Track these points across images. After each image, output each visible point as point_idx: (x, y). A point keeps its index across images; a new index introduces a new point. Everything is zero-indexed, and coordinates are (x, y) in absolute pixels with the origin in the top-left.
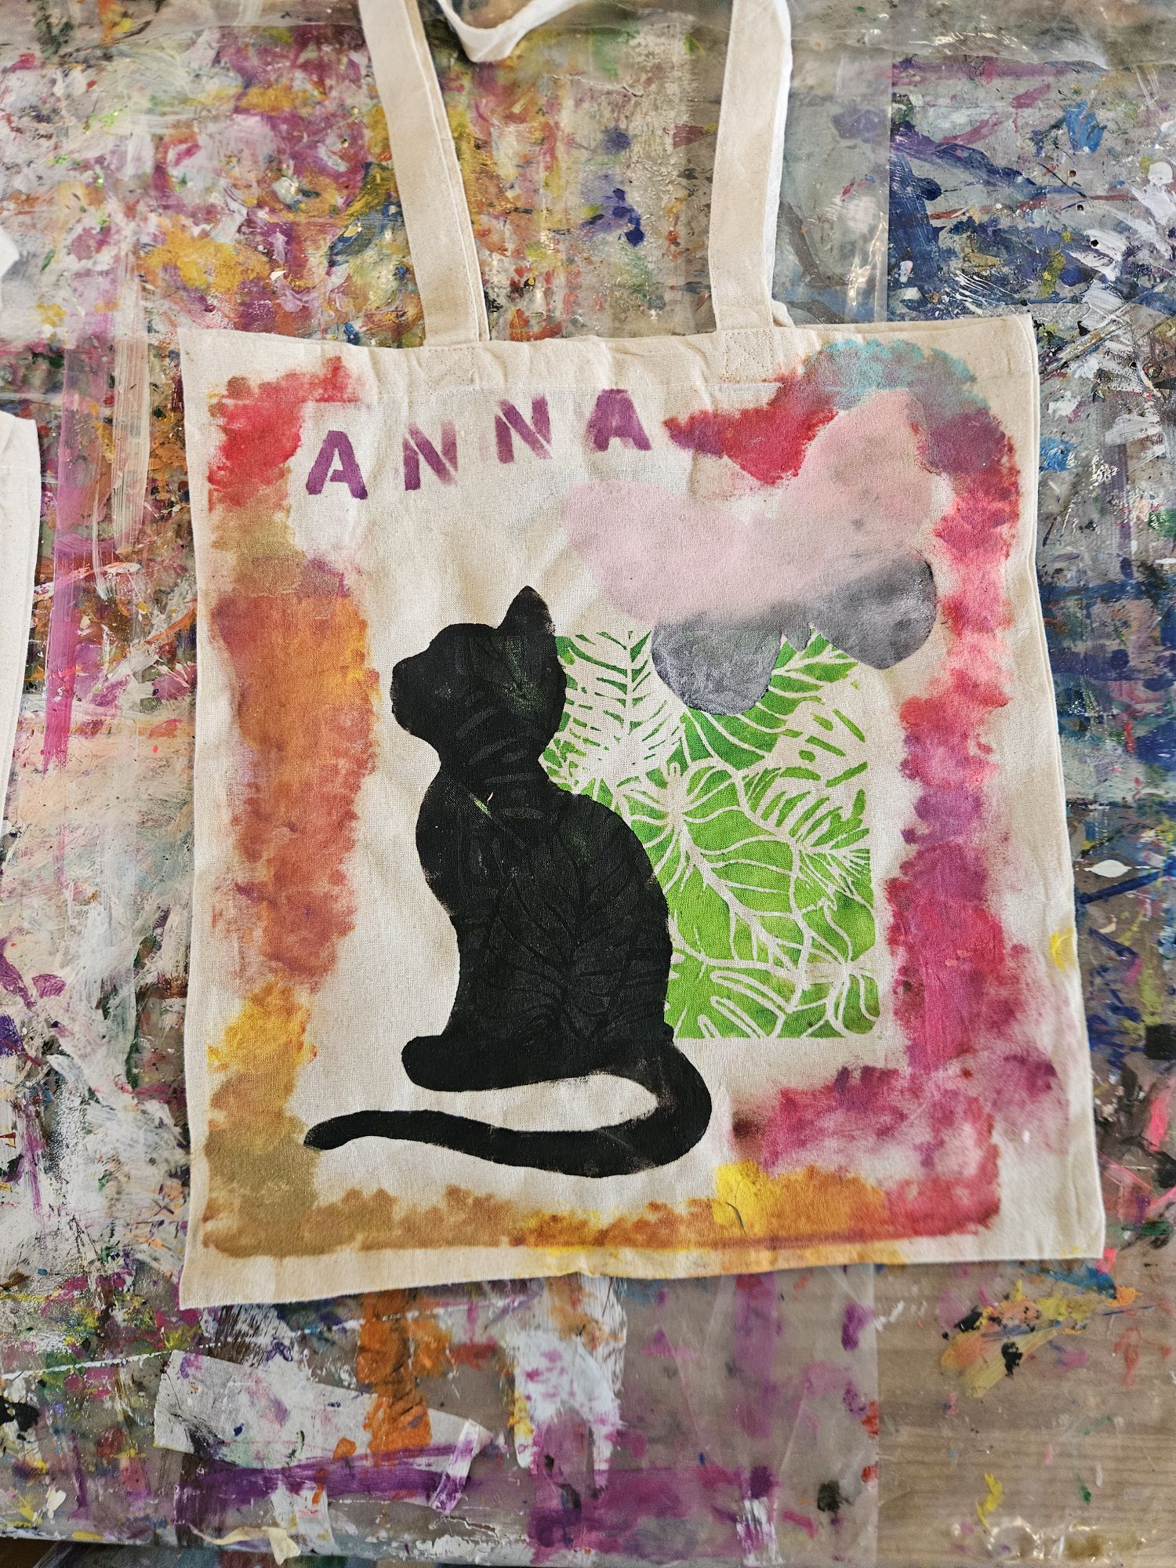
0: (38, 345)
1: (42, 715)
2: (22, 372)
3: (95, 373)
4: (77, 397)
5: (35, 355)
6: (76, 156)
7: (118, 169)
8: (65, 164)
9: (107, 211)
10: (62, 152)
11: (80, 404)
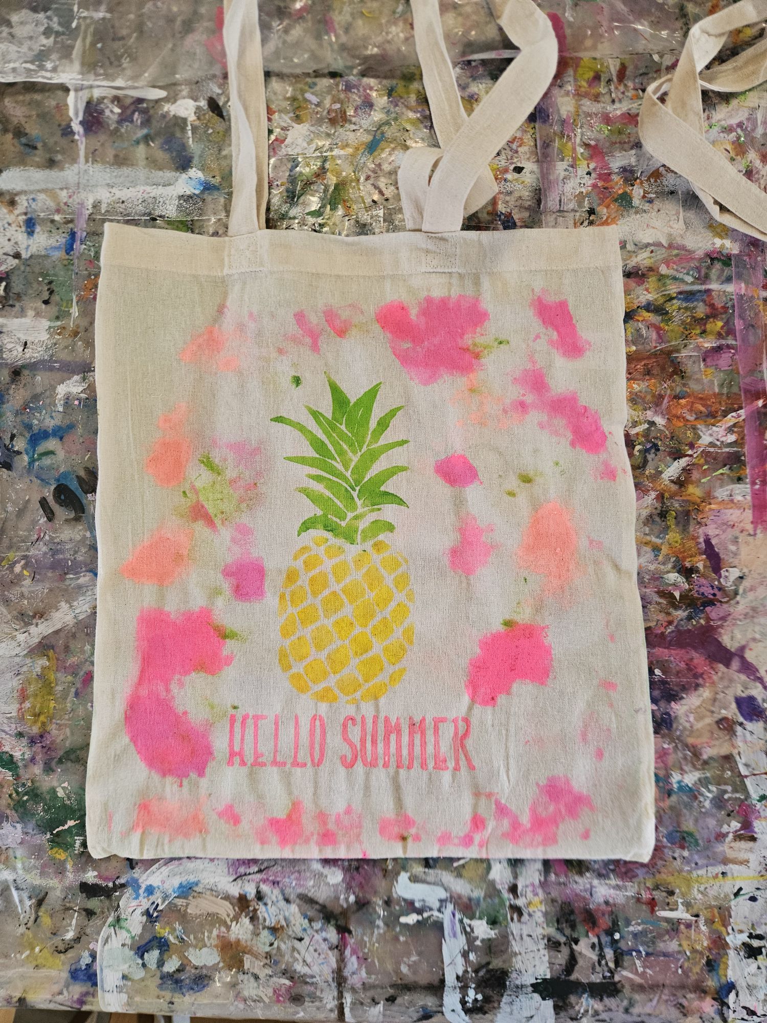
0: (713, 252)
1: (749, 498)
2: (703, 271)
3: (754, 269)
4: (743, 285)
5: (712, 259)
6: (723, 123)
7: (753, 130)
8: (715, 129)
9: (749, 160)
10: (713, 121)
11: (746, 290)
